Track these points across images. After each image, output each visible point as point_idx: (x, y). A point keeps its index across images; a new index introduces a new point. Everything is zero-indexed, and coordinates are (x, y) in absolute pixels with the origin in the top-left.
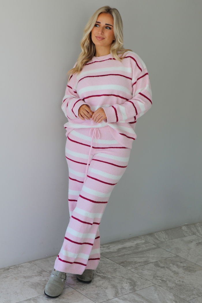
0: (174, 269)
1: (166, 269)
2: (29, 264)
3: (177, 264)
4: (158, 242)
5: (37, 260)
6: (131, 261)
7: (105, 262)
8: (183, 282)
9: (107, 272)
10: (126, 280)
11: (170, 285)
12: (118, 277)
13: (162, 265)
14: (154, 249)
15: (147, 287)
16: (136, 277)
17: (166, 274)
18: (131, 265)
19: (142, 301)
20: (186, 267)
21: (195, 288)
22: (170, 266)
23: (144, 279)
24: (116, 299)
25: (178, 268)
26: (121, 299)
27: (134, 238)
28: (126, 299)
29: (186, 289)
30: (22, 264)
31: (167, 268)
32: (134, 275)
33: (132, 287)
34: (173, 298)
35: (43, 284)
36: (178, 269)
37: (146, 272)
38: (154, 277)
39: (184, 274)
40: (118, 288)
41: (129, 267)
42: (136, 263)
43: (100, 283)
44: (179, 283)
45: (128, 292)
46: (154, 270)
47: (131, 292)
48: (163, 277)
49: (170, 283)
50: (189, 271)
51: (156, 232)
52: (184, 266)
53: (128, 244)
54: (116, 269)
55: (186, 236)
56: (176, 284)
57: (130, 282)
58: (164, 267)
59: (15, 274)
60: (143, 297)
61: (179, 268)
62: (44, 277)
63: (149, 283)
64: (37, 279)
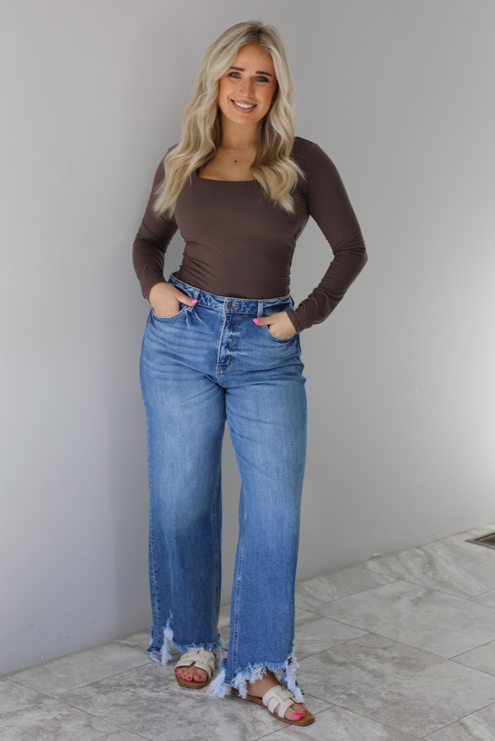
0: (371, 666)
1: (352, 666)
2: (2, 683)
3: (376, 654)
4: (317, 605)
5: (19, 672)
8: (399, 694)
11: (371, 703)
13: (339, 658)
14: (311, 621)
17: (354, 680)
20: (398, 658)
21: (432, 708)
22: (361, 660)
25: (380, 662)
29: (411, 711)
31: (353, 664)
34: (385, 734)
35: (52, 729)
36: (380, 664)
37: (303, 678)
38: (327, 689)
39: (397, 675)
43: (196, 714)
44: (389, 697)
45: (271, 728)
46: (321, 671)
47: (279, 727)
48: (347, 686)
49: (370, 699)
50: (409, 668)
51: (305, 581)
52: (393, 656)
55: (383, 585)
56: (386, 701)
58: (344, 663)
61: (383, 663)
62: (48, 710)
63: (317, 704)
64: (32, 718)
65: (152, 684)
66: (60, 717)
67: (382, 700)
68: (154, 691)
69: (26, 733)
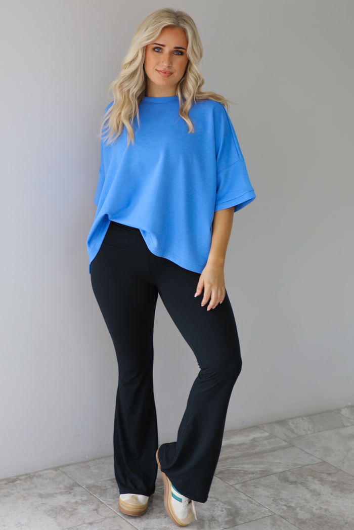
0: (313, 487)
1: (300, 485)
2: (54, 472)
3: (321, 478)
4: (293, 437)
5: (69, 465)
6: (237, 470)
8: (326, 510)
10: (221, 504)
11: (302, 515)
13: (292, 478)
14: (283, 448)
15: (258, 518)
16: (242, 499)
17: (297, 496)
18: (235, 478)
20: (336, 482)
21: (346, 523)
22: (308, 481)
23: (255, 504)
25: (321, 484)
27: (250, 427)
29: (330, 524)
30: (41, 471)
31: (301, 483)
32: (239, 496)
33: (232, 518)
35: (70, 510)
36: (321, 486)
37: (261, 491)
38: (274, 500)
39: (330, 495)
40: (204, 519)
41: (232, 481)
42: (246, 473)
44: (318, 512)
46: (276, 486)
47: (227, 526)
48: (290, 500)
49: (303, 512)
50: (341, 491)
51: (292, 419)
52: (333, 480)
53: (237, 439)
55: (347, 426)
56: (314, 514)
57: (229, 509)
58: (295, 482)
59: (24, 490)
61: (323, 485)
62: (74, 495)
63: (263, 511)
64: (61, 500)
66: (80, 501)
67: (312, 513)
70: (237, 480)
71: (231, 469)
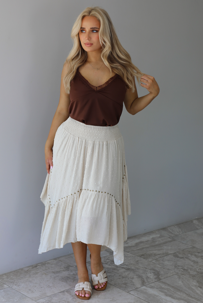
0: (193, 259)
1: (186, 259)
2: (55, 261)
3: (195, 255)
4: (173, 236)
5: (61, 257)
6: (151, 254)
7: (126, 256)
9: (130, 264)
10: (149, 270)
11: (192, 273)
12: (141, 268)
13: (180, 256)
14: (170, 242)
15: (170, 275)
16: (159, 267)
17: (186, 264)
18: (151, 257)
19: (169, 288)
22: (189, 257)
23: (166, 269)
24: (144, 287)
26: (148, 287)
27: (149, 232)
28: (153, 287)
30: (48, 261)
31: (186, 258)
32: (156, 266)
33: (157, 276)
34: (198, 284)
35: (73, 278)
36: (196, 258)
37: (166, 263)
38: (175, 267)
40: (143, 278)
41: (150, 259)
42: (155, 255)
43: (126, 274)
44: (200, 271)
45: (153, 280)
46: (174, 260)
47: (156, 280)
48: (183, 266)
49: (192, 271)
51: (169, 227)
52: (202, 255)
53: (144, 239)
54: (138, 261)
55: (199, 229)
56: (198, 272)
57: (154, 272)
58: (183, 258)
59: (44, 270)
60: (169, 285)
61: (198, 258)
62: (71, 271)
63: (171, 272)
64: (65, 274)
65: (109, 263)
67: (197, 271)
68: (110, 266)
69: (63, 279)
70: (152, 258)
71: (147, 253)
